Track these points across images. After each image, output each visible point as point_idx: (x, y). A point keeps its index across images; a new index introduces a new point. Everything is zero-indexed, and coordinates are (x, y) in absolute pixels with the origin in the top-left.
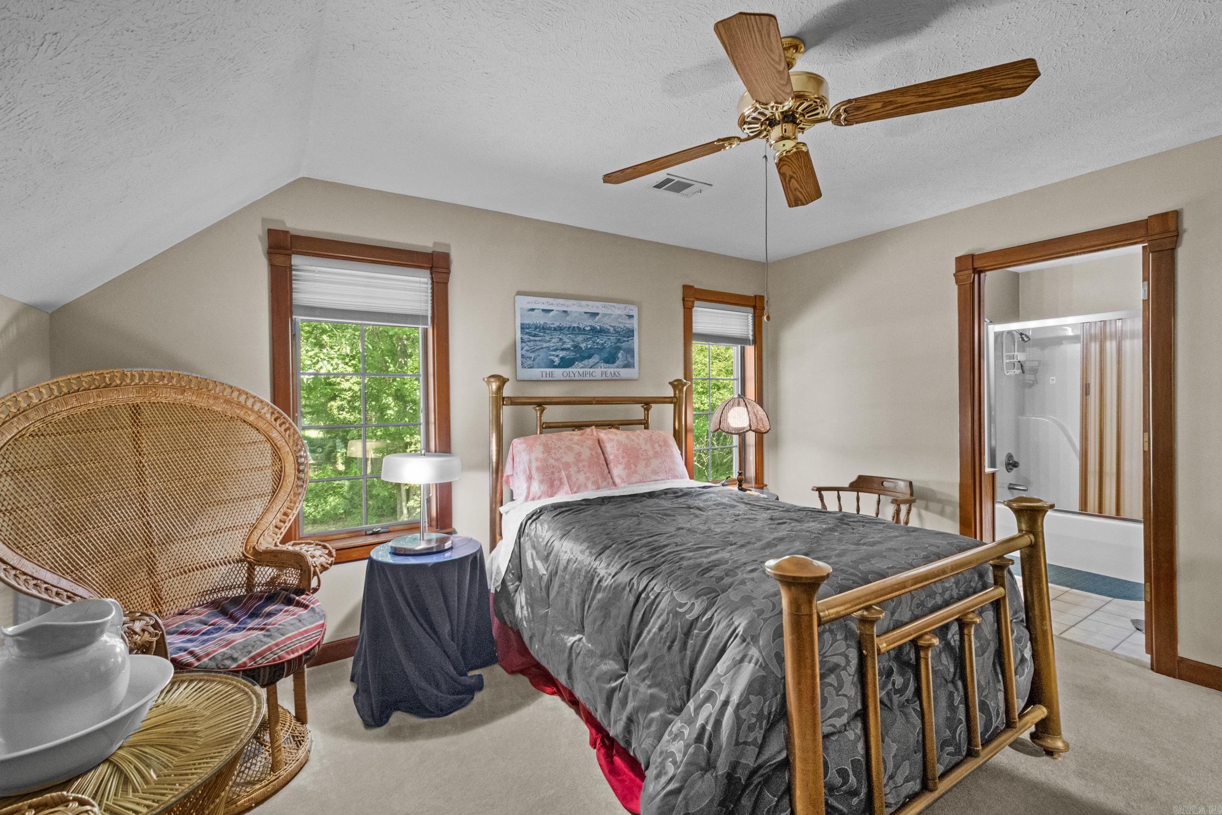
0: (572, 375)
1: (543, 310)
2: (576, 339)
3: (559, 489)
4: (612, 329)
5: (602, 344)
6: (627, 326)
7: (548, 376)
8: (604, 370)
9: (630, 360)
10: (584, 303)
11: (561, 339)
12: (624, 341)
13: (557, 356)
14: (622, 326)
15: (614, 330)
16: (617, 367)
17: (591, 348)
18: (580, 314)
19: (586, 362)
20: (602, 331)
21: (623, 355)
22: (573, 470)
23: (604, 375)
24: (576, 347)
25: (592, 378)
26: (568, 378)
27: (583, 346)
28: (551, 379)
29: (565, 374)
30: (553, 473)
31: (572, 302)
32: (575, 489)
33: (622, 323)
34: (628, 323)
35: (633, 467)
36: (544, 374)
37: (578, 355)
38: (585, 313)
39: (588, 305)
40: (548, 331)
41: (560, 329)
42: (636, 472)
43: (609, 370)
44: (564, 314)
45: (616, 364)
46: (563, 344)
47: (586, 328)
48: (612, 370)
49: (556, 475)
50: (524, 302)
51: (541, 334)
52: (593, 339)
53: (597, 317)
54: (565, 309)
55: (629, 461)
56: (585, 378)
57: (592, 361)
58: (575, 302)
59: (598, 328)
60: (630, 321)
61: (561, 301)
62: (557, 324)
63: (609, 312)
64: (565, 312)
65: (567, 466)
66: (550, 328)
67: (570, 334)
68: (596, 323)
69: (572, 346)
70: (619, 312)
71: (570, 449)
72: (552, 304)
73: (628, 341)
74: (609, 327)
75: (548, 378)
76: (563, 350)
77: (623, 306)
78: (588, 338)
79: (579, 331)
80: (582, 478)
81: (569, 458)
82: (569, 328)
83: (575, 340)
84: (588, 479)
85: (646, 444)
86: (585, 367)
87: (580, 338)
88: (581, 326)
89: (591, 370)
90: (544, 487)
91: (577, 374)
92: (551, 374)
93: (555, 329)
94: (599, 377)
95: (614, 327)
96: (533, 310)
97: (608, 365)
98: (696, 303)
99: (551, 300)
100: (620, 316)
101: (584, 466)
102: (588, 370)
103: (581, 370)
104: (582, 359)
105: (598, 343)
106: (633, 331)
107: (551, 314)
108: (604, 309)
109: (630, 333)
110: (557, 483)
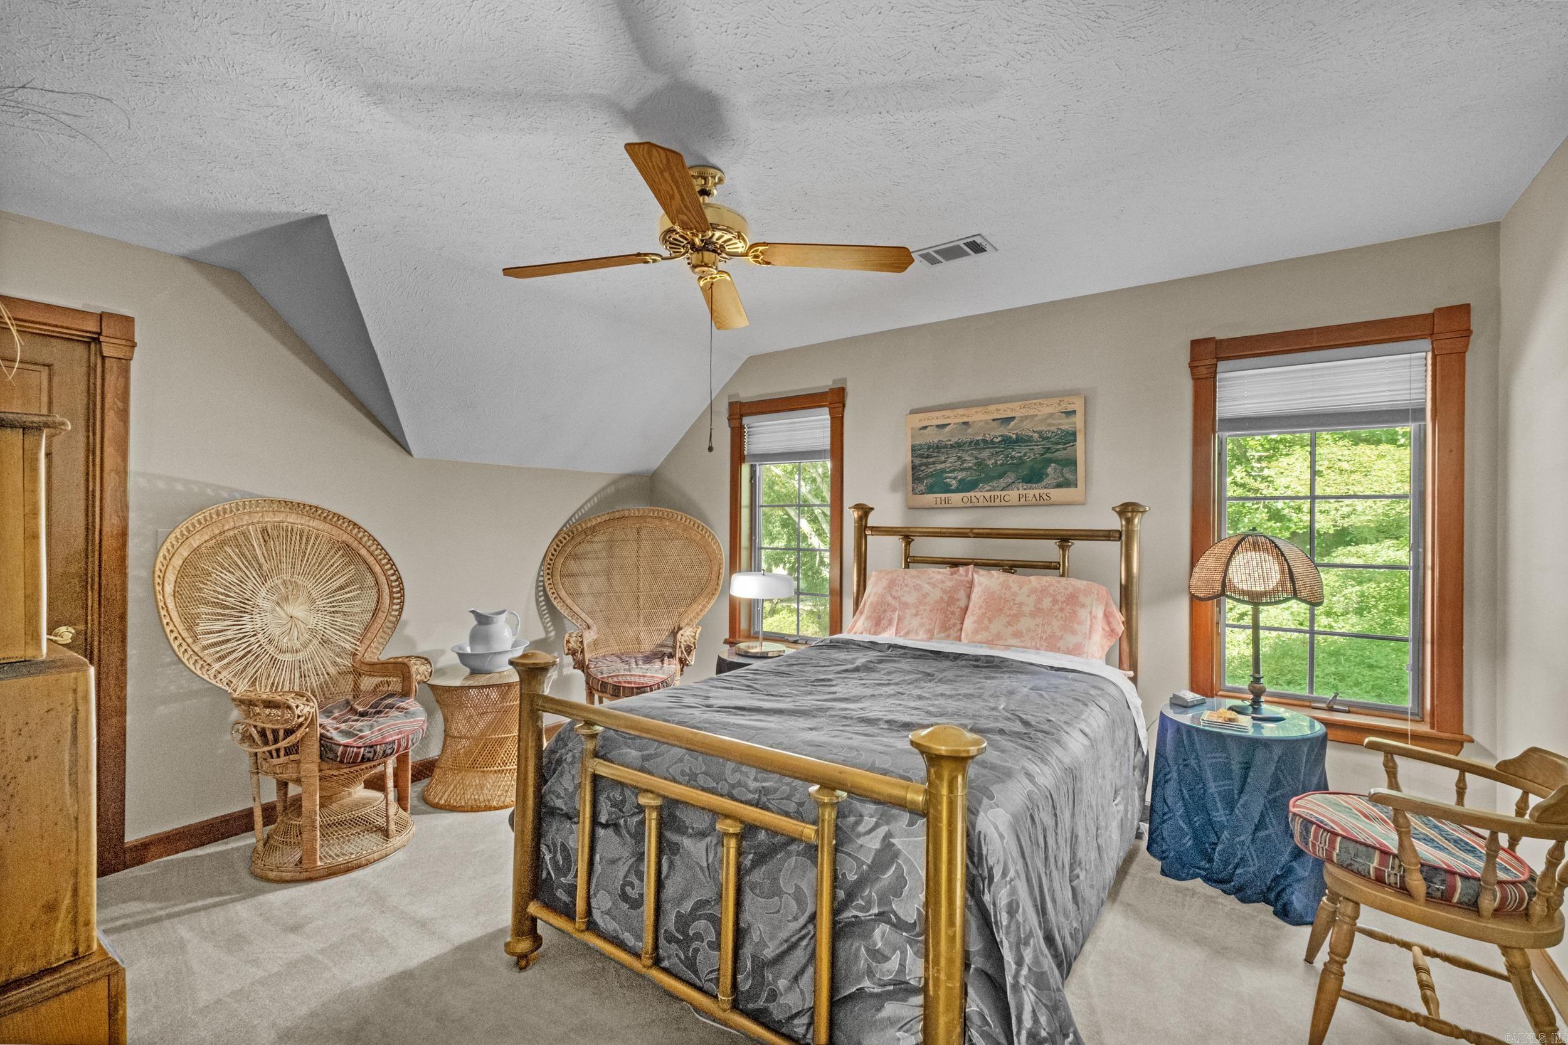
0: (974, 499)
1: (938, 426)
2: (981, 456)
3: (884, 629)
4: (1036, 436)
5: (1020, 458)
6: (1063, 428)
7: (943, 502)
8: (1024, 492)
9: (1068, 476)
10: (992, 408)
11: (959, 458)
12: (1058, 450)
13: (955, 478)
14: (1054, 429)
15: (1040, 437)
16: (1045, 488)
17: (1002, 465)
18: (986, 422)
19: (995, 483)
20: (1020, 440)
21: (1055, 469)
22: (909, 613)
23: (1023, 500)
24: (980, 464)
25: (1003, 503)
26: (969, 504)
27: (990, 462)
28: (947, 505)
29: (965, 500)
30: (885, 611)
31: (974, 410)
32: (902, 634)
33: (1054, 425)
34: (1065, 424)
35: (986, 621)
36: (939, 500)
37: (983, 475)
38: (994, 420)
39: (997, 410)
40: (943, 450)
41: (959, 445)
42: (987, 629)
43: (1031, 493)
44: (964, 426)
45: (1043, 484)
46: (962, 463)
47: (995, 440)
48: (1037, 492)
49: (888, 614)
50: (918, 421)
51: (935, 454)
52: (1006, 453)
53: (1012, 423)
54: (966, 420)
55: (984, 614)
56: (992, 504)
57: (1003, 482)
58: (979, 409)
59: (1014, 436)
60: (1072, 419)
61: (960, 411)
62: (954, 440)
63: (1032, 412)
64: (964, 423)
65: (905, 605)
66: (946, 447)
67: (972, 450)
68: (1010, 431)
69: (975, 464)
70: (1050, 410)
71: (917, 588)
72: (948, 417)
73: (1065, 449)
74: (1030, 434)
75: (943, 505)
76: (962, 470)
77: (1056, 400)
78: (997, 453)
79: (986, 443)
80: (916, 622)
81: (911, 598)
82: (971, 442)
83: (978, 456)
84: (922, 625)
85: (1029, 596)
86: (994, 490)
87: (986, 454)
88: (988, 438)
89: (1003, 493)
90: (868, 624)
91: (981, 499)
92: (947, 501)
93: (952, 446)
94: (1015, 501)
95: (1040, 432)
96: (925, 428)
97: (1029, 485)
98: (1221, 366)
99: (947, 413)
100: (1051, 415)
101: (925, 610)
102: (998, 493)
103: (987, 495)
104: (988, 479)
105: (1012, 458)
106: (1074, 434)
107: (947, 429)
108: (1023, 411)
109: (1070, 437)
110: (885, 622)
